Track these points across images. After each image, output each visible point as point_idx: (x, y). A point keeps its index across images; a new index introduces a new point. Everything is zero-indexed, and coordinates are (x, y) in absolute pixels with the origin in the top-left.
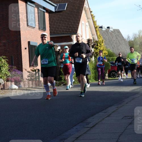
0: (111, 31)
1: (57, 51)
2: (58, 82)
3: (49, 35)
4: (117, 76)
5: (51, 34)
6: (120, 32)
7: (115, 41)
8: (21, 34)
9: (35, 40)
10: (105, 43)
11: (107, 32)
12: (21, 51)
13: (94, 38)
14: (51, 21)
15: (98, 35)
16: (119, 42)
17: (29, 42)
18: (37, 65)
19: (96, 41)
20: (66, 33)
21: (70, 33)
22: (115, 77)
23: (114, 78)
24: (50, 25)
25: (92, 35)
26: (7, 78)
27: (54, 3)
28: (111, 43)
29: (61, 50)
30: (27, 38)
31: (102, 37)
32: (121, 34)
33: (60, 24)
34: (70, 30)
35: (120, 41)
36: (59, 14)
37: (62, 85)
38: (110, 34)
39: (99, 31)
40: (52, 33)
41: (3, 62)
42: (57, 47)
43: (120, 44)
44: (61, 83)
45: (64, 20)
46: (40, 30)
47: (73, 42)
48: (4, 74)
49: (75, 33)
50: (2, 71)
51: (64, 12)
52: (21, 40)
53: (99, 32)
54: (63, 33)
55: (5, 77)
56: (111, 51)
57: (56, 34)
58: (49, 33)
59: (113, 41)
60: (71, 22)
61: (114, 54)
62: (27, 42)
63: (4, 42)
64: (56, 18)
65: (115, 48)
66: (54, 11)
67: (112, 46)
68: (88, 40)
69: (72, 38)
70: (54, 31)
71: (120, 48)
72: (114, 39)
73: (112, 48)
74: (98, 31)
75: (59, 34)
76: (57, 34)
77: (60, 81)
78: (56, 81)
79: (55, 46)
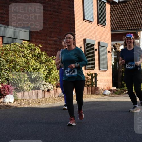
1: (119, 52)
2: (119, 89)
3: (110, 31)
5: (112, 29)
8: (76, 30)
9: (93, 37)
14: (113, 13)
17: (85, 40)
18: (94, 68)
20: (131, 29)
21: (136, 28)
24: (112, 18)
26: (57, 82)
30: (82, 35)
33: (124, 17)
34: (136, 25)
36: (123, 5)
37: (124, 93)
40: (114, 29)
41: (53, 63)
42: (120, 45)
44: (123, 90)
45: (129, 13)
46: (99, 25)
47: (139, 40)
48: (54, 78)
50: (51, 74)
51: (129, 3)
54: (128, 29)
55: (54, 82)
57: (118, 30)
58: (110, 29)
60: (138, 15)
62: (83, 40)
63: (55, 39)
64: (119, 10)
66: (117, 2)
69: (138, 34)
70: (116, 26)
75: (122, 30)
76: (120, 30)
77: (121, 89)
78: (117, 88)
79: (117, 45)
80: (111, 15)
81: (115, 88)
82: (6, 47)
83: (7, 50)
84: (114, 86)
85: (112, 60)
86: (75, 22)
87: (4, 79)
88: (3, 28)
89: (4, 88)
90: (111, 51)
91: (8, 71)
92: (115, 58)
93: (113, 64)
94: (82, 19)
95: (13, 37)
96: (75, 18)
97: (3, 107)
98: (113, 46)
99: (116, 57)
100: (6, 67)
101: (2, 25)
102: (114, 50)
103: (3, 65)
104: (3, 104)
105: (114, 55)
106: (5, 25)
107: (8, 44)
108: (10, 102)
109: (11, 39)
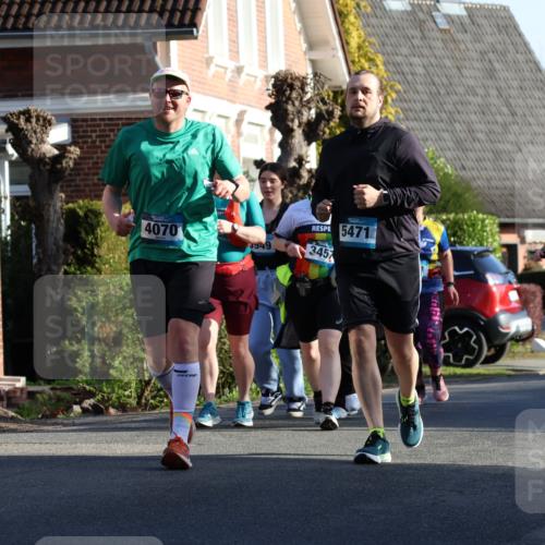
0: (448, 17)
2: (46, 388)
4: (485, 353)
6: (516, 27)
7: (481, 91)
10: (404, 110)
11: (420, 25)
13: (324, 70)
15: (354, 42)
16: (508, 105)
19: (337, 93)
22: (470, 364)
23: (459, 371)
25: (304, 46)
28: (449, 107)
29: (75, 151)
31: (379, 59)
32: (526, 44)
35: (513, 92)
37: (77, 408)
38: (439, 44)
39: (358, 15)
40: (11, 20)
42: (47, 123)
43: (513, 114)
44: (65, 395)
49: (181, 24)
53: (359, 23)
56: (449, 170)
59: (461, 90)
61: (468, 188)
65: (477, 146)
67: (453, 132)
68: (276, 77)
69: (158, 59)
70: (21, 4)
71: (509, 147)
72: (471, 82)
73: (451, 144)
74: (352, 18)
78: (31, 379)
79: (28, 120)
81: (21, 382)
84: (11, 368)
92: (17, 201)
93: (7, 233)
98: (5, 127)
99: (24, 190)
102: (10, 150)
105: (13, 182)
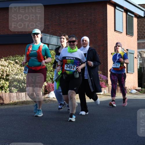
2: (144, 89)
3: (137, 40)
5: (138, 39)
8: (108, 39)
12: (107, 56)
14: (139, 26)
24: (138, 30)
27: (143, 8)
40: (140, 39)
46: (127, 35)
52: (108, 45)
57: (143, 39)
58: (137, 39)
62: (114, 47)
64: (144, 23)
66: (143, 16)
70: (141, 36)
78: (142, 88)
79: (142, 52)
80: (138, 27)
81: (140, 88)
82: (51, 53)
83: (52, 55)
84: (139, 86)
85: (138, 65)
86: (108, 33)
87: (49, 78)
88: (48, 37)
89: (49, 86)
90: (137, 57)
91: (53, 72)
93: (139, 68)
94: (114, 30)
95: (56, 45)
96: (108, 29)
97: (48, 101)
98: (139, 53)
99: (141, 62)
100: (51, 69)
101: (48, 35)
102: (139, 56)
103: (49, 67)
104: (48, 99)
106: (50, 34)
107: (53, 50)
108: (53, 98)
109: (55, 46)
